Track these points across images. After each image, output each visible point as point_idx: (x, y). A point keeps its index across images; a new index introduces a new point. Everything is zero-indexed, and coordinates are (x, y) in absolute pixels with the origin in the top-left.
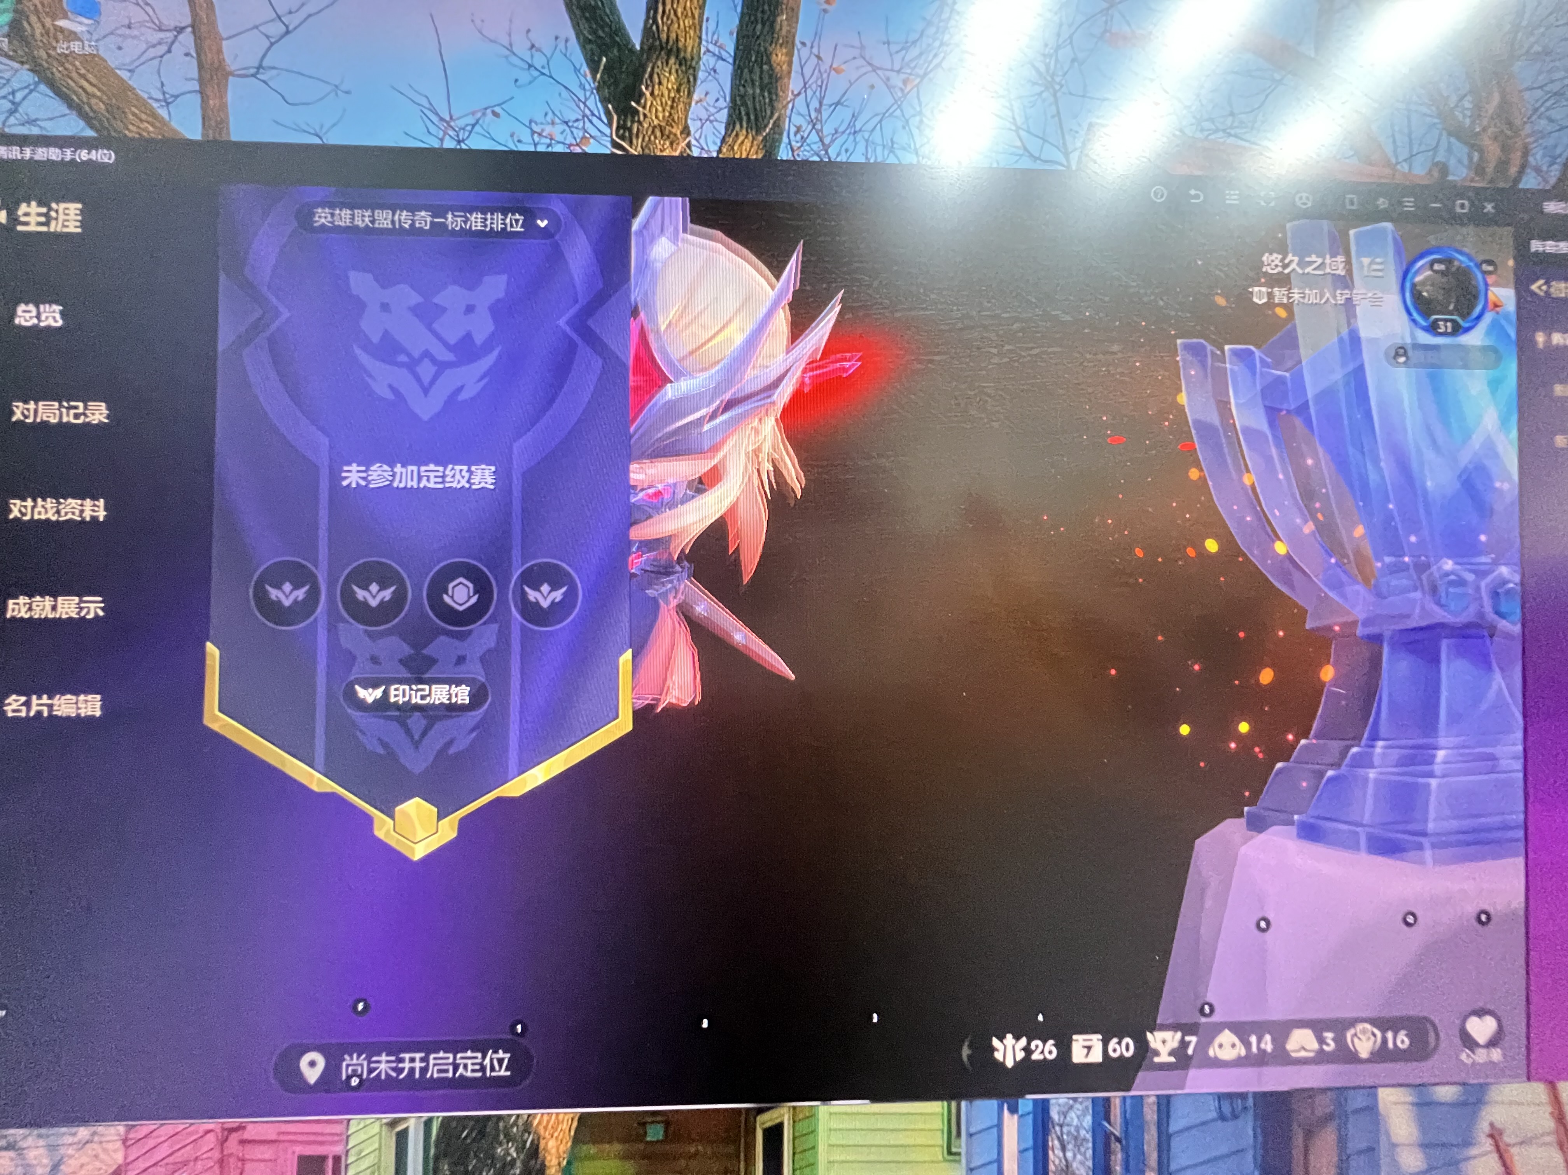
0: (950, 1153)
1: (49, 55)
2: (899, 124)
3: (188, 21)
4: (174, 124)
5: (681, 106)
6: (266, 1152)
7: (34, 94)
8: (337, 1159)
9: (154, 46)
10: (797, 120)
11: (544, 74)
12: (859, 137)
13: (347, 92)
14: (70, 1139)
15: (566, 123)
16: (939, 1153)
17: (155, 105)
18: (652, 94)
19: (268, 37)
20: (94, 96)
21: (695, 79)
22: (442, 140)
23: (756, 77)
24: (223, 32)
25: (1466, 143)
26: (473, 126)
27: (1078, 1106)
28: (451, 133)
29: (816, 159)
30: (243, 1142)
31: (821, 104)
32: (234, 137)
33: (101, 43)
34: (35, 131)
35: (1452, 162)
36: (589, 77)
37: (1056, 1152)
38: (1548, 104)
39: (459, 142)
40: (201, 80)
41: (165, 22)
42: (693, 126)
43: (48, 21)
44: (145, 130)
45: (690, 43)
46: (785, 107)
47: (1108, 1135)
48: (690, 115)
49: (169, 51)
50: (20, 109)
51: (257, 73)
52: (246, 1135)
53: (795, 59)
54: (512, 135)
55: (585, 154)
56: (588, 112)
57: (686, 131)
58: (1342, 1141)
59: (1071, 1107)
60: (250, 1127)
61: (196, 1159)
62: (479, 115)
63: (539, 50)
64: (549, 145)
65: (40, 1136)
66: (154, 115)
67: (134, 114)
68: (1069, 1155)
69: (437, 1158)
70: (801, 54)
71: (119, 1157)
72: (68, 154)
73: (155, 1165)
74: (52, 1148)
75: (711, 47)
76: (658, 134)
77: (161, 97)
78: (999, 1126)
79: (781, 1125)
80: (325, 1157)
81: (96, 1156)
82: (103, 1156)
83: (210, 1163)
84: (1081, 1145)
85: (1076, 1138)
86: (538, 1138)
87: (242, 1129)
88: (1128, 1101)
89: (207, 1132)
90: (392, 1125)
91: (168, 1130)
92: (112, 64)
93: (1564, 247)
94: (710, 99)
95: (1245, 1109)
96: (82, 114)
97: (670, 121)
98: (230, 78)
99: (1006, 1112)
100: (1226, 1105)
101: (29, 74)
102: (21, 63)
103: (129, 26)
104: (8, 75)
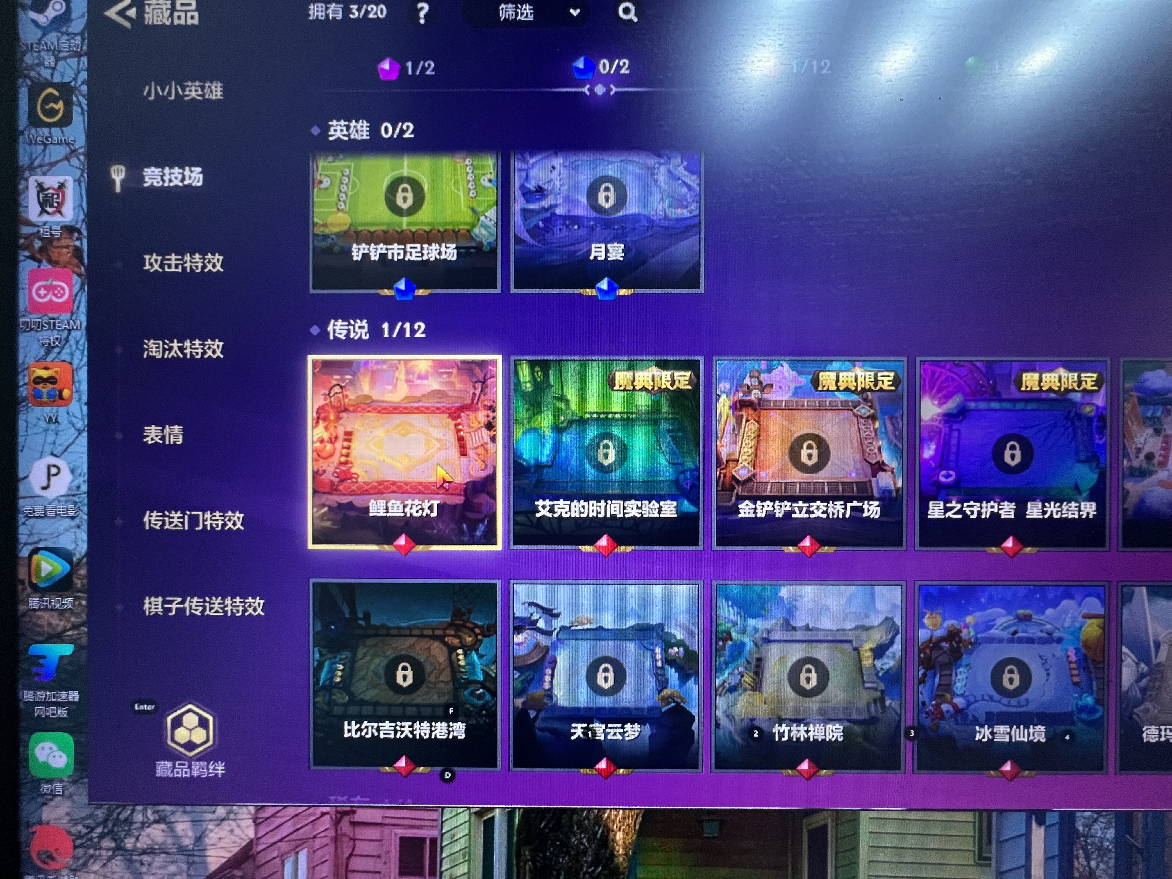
0: (980, 858)
6: (374, 833)
8: (434, 841)
14: (209, 816)
16: (969, 858)
27: (1101, 819)
30: (354, 824)
37: (1080, 860)
47: (1130, 847)
52: (357, 818)
59: (1096, 820)
60: (359, 811)
61: (315, 837)
65: (185, 812)
68: (1093, 864)
69: (518, 844)
71: (251, 833)
73: (281, 840)
74: (196, 822)
78: (1028, 835)
79: (825, 826)
80: (423, 840)
81: (232, 831)
82: (237, 831)
83: (327, 841)
84: (1104, 855)
85: (1100, 848)
86: (607, 830)
87: (352, 812)
88: (1151, 814)
89: (323, 814)
90: (479, 814)
91: (291, 811)
99: (1034, 823)
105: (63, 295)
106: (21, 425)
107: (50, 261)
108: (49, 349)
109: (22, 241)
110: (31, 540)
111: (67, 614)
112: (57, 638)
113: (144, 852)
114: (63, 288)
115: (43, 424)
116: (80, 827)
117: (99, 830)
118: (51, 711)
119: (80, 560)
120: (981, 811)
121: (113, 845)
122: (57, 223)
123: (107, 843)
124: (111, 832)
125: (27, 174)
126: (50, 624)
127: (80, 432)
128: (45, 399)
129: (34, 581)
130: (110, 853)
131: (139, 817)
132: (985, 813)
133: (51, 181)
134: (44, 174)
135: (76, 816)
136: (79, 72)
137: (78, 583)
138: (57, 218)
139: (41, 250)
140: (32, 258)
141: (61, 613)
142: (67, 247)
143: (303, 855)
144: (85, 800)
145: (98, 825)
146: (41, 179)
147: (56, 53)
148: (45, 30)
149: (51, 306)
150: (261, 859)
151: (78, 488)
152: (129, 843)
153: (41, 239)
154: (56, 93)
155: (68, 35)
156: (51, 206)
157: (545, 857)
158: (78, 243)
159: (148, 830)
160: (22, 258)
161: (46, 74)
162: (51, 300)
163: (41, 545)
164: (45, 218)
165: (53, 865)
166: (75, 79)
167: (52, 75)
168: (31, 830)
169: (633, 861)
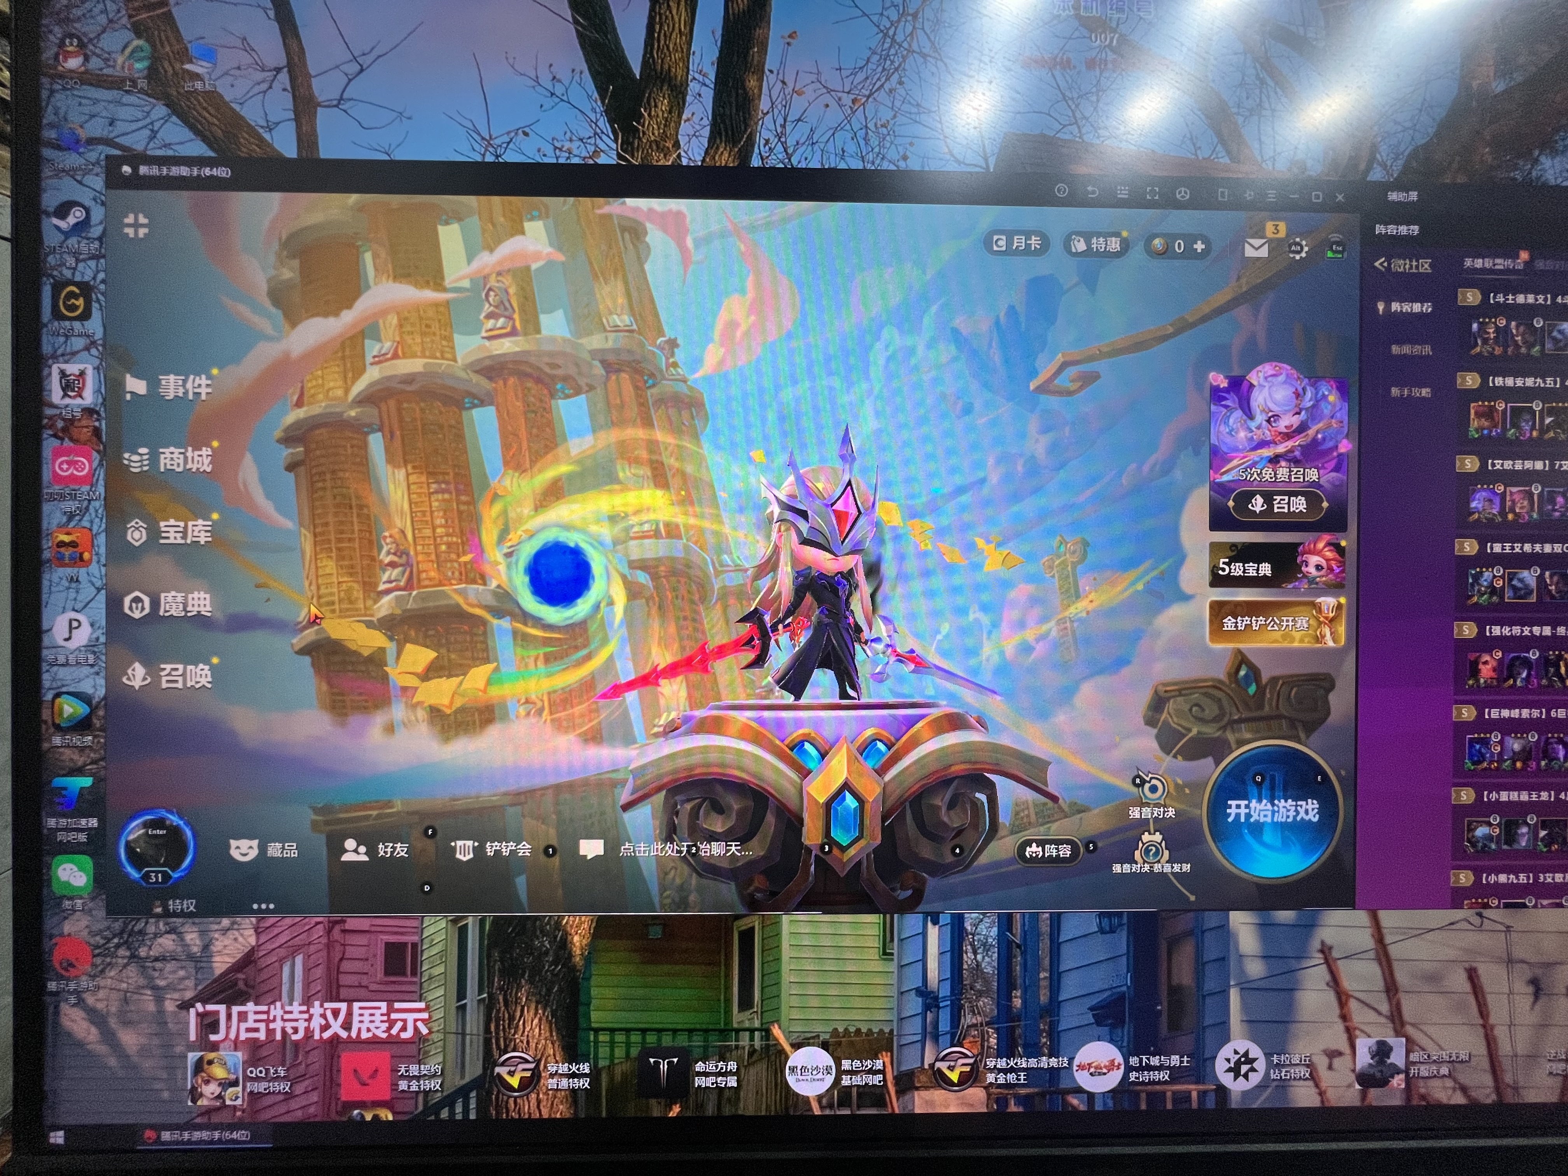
0: (885, 953)
1: (179, 93)
2: (850, 135)
3: (283, 62)
4: (277, 146)
5: (672, 124)
6: (362, 940)
7: (168, 124)
8: (414, 946)
9: (259, 84)
10: (765, 134)
11: (562, 100)
12: (816, 147)
13: (409, 118)
14: (216, 927)
15: (581, 140)
16: (874, 954)
17: (261, 131)
18: (649, 115)
19: (346, 75)
20: (214, 124)
21: (684, 104)
22: (484, 155)
23: (733, 100)
24: (312, 70)
26: (508, 143)
27: (986, 920)
28: (491, 149)
29: (781, 166)
30: (344, 931)
31: (785, 120)
32: (323, 155)
33: (217, 83)
34: (170, 153)
35: (1310, 162)
36: (599, 103)
37: (969, 954)
39: (497, 157)
40: (296, 111)
41: (267, 64)
42: (682, 140)
43: (177, 66)
44: (254, 151)
45: (680, 72)
46: (757, 123)
47: (1010, 943)
48: (680, 132)
49: (270, 87)
50: (158, 136)
51: (339, 103)
52: (347, 926)
53: (765, 83)
54: (539, 151)
55: (596, 164)
56: (598, 131)
57: (677, 145)
58: (1199, 950)
59: (982, 920)
61: (310, 944)
62: (513, 134)
63: (559, 81)
64: (568, 158)
65: (194, 923)
66: (261, 139)
67: (244, 138)
68: (979, 957)
69: (489, 949)
70: (769, 79)
71: (253, 941)
72: (195, 171)
73: (279, 947)
74: (203, 933)
75: (697, 76)
76: (655, 147)
77: (265, 124)
78: (924, 934)
79: (753, 928)
80: (406, 944)
81: (236, 939)
82: (241, 939)
83: (320, 946)
84: (988, 950)
85: (985, 945)
86: (566, 934)
87: (343, 921)
88: (1027, 916)
89: (317, 923)
90: (455, 921)
91: (288, 921)
92: (227, 99)
93: (1403, 230)
94: (696, 119)
95: (1121, 925)
96: (205, 139)
97: (664, 137)
98: (320, 110)
99: (929, 924)
100: (1105, 922)
101: (164, 108)
102: (157, 99)
103: (239, 68)
104: (146, 109)
105: (83, 469)
106: (45, 583)
108: (71, 516)
109: (45, 421)
110: (54, 685)
111: (87, 751)
112: (78, 771)
113: (156, 959)
114: (83, 464)
115: (65, 583)
116: (98, 938)
117: (116, 940)
118: (72, 836)
119: (99, 703)
121: (128, 954)
122: (79, 406)
123: (122, 952)
124: (126, 942)
125: (50, 361)
126: (71, 760)
127: (99, 590)
128: (67, 561)
129: (57, 721)
130: (125, 961)
131: (151, 929)
132: (888, 916)
133: (72, 369)
134: (66, 362)
135: (94, 928)
136: (98, 272)
137: (97, 723)
138: (78, 401)
139: (65, 430)
140: (55, 436)
141: (82, 749)
142: (87, 427)
143: (299, 960)
144: (102, 913)
145: (114, 936)
146: (63, 366)
147: (76, 254)
148: (67, 234)
149: (73, 479)
150: (262, 963)
151: (97, 639)
152: (143, 952)
153: (64, 420)
154: (77, 291)
155: (88, 239)
156: (73, 391)
157: (511, 959)
159: (160, 940)
160: (45, 436)
161: (68, 274)
162: (72, 474)
163: (64, 689)
164: (67, 401)
165: (73, 972)
166: (94, 278)
167: (73, 274)
168: (54, 941)
169: (588, 960)
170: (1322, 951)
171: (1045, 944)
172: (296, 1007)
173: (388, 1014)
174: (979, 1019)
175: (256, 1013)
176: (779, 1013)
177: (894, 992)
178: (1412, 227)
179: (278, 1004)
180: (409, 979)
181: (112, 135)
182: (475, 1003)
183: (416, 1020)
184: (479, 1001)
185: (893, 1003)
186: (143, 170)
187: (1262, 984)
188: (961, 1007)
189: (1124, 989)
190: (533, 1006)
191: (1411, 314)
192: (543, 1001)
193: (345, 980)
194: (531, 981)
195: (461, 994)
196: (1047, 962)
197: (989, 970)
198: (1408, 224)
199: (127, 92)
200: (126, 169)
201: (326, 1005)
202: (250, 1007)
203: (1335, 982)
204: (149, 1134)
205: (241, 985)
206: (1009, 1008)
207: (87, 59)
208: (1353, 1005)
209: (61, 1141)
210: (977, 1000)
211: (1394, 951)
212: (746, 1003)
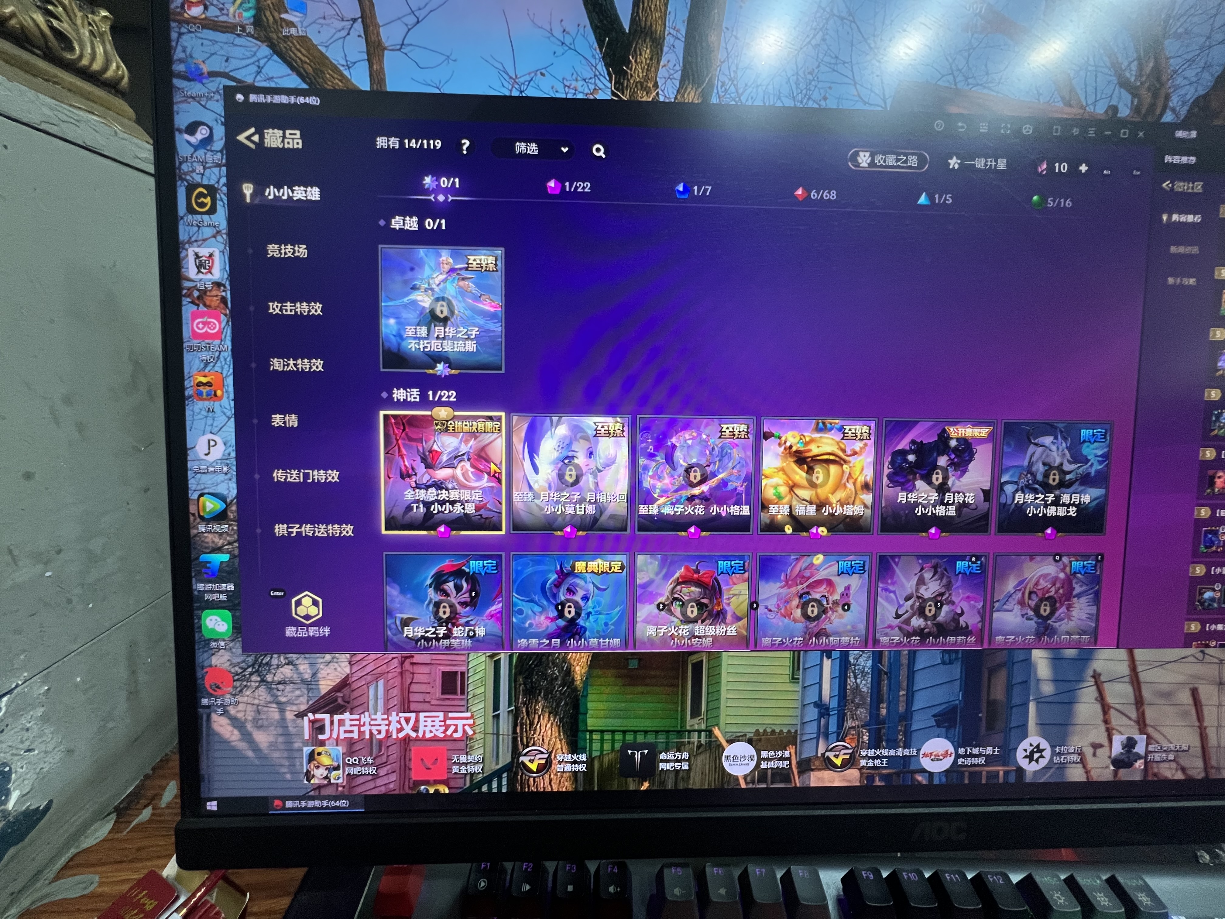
0: (793, 678)
1: (278, 37)
2: (784, 80)
3: (359, 14)
4: (353, 81)
5: (653, 69)
6: (425, 669)
7: (270, 61)
8: (463, 674)
9: (340, 31)
10: (722, 78)
11: (570, 48)
12: (759, 89)
13: (455, 61)
14: (321, 660)
15: (585, 80)
16: (787, 679)
17: (342, 68)
18: (636, 61)
19: (407, 25)
20: (306, 63)
21: (662, 53)
22: (511, 91)
23: (698, 51)
24: (380, 21)
25: (1131, 94)
26: (530, 82)
27: (864, 655)
28: (517, 86)
29: (733, 103)
30: (413, 664)
31: (737, 67)
32: (389, 89)
33: (308, 29)
34: (273, 85)
35: (1121, 107)
36: (598, 51)
37: (851, 679)
38: (1184, 67)
39: (521, 92)
40: (368, 53)
41: (345, 15)
42: (660, 82)
43: (276, 14)
44: (338, 84)
45: (659, 28)
46: (716, 70)
47: (880, 671)
48: (659, 75)
49: (348, 34)
50: (263, 71)
51: (401, 48)
52: (414, 660)
53: (722, 38)
54: (552, 88)
55: (596, 100)
56: (597, 73)
57: (656, 85)
58: (1010, 676)
59: (861, 656)
60: (416, 656)
61: (388, 672)
62: (533, 75)
63: (568, 33)
64: (575, 94)
65: (305, 658)
66: (342, 75)
67: (329, 74)
68: (858, 681)
69: (516, 674)
70: (726, 35)
71: (348, 670)
72: (293, 100)
73: (367, 674)
74: (311, 664)
75: (672, 31)
76: (639, 87)
77: (345, 63)
78: (821, 665)
79: (702, 661)
80: (456, 673)
81: (335, 669)
82: (339, 669)
83: (395, 674)
84: (865, 676)
85: (862, 672)
86: (570, 666)
87: (412, 656)
88: (893, 653)
89: (393, 658)
90: (492, 656)
91: (373, 656)
92: (315, 42)
93: (1184, 160)
94: (671, 65)
95: (957, 659)
96: (300, 75)
97: (647, 78)
98: (386, 52)
99: (825, 658)
100: (947, 657)
101: (268, 49)
102: (262, 42)
103: (324, 18)
104: (254, 49)
105: (214, 328)
106: (188, 413)
107: (205, 305)
108: (207, 364)
109: (185, 292)
110: (199, 488)
111: (224, 536)
112: (218, 550)
113: (279, 683)
114: (214, 324)
115: (204, 413)
116: (237, 669)
117: (250, 670)
118: (215, 596)
119: (232, 501)
120: (794, 651)
121: (259, 679)
122: (210, 280)
123: (255, 678)
124: (257, 671)
125: (187, 246)
126: (213, 542)
127: (229, 418)
128: (205, 396)
129: (202, 514)
130: (257, 684)
131: (275, 662)
132: (796, 653)
133: (204, 252)
134: (199, 246)
135: (234, 661)
136: (220, 177)
137: (231, 516)
138: (209, 276)
139: (198, 297)
140: (193, 302)
141: (220, 534)
142: (216, 296)
143: (381, 683)
144: (240, 651)
145: (249, 667)
146: (197, 250)
147: (204, 163)
148: (196, 148)
149: (206, 336)
150: (354, 686)
151: (229, 454)
152: (269, 678)
153: (198, 290)
154: (206, 192)
155: (212, 151)
156: (205, 268)
157: (532, 682)
158: (224, 294)
159: (282, 669)
160: (184, 303)
161: (198, 179)
162: (206, 331)
163: (206, 491)
164: (201, 276)
165: (219, 692)
166: (218, 182)
167: (202, 179)
168: (205, 670)
169: (586, 683)
170: (1093, 677)
171: (904, 672)
172: (379, 716)
173: (444, 721)
174: (857, 723)
175: (351, 720)
176: (719, 720)
177: (798, 704)
178: (1191, 158)
179: (367, 714)
180: (459, 697)
181: (227, 71)
182: (506, 714)
183: (464, 725)
184: (509, 712)
185: (798, 712)
186: (253, 98)
187: (1049, 699)
188: (845, 715)
189: (957, 702)
190: (547, 715)
191: (1185, 224)
192: (553, 712)
193: (413, 697)
194: (545, 698)
195: (496, 707)
196: (905, 684)
197: (865, 690)
198: (1189, 155)
199: (238, 35)
200: (240, 97)
201: (401, 715)
202: (347, 716)
203: (1101, 698)
204: (277, 803)
205: (340, 701)
206: (878, 715)
207: (206, 8)
208: (1112, 712)
209: (215, 808)
210: (856, 710)
211: (1143, 677)
212: (696, 712)
